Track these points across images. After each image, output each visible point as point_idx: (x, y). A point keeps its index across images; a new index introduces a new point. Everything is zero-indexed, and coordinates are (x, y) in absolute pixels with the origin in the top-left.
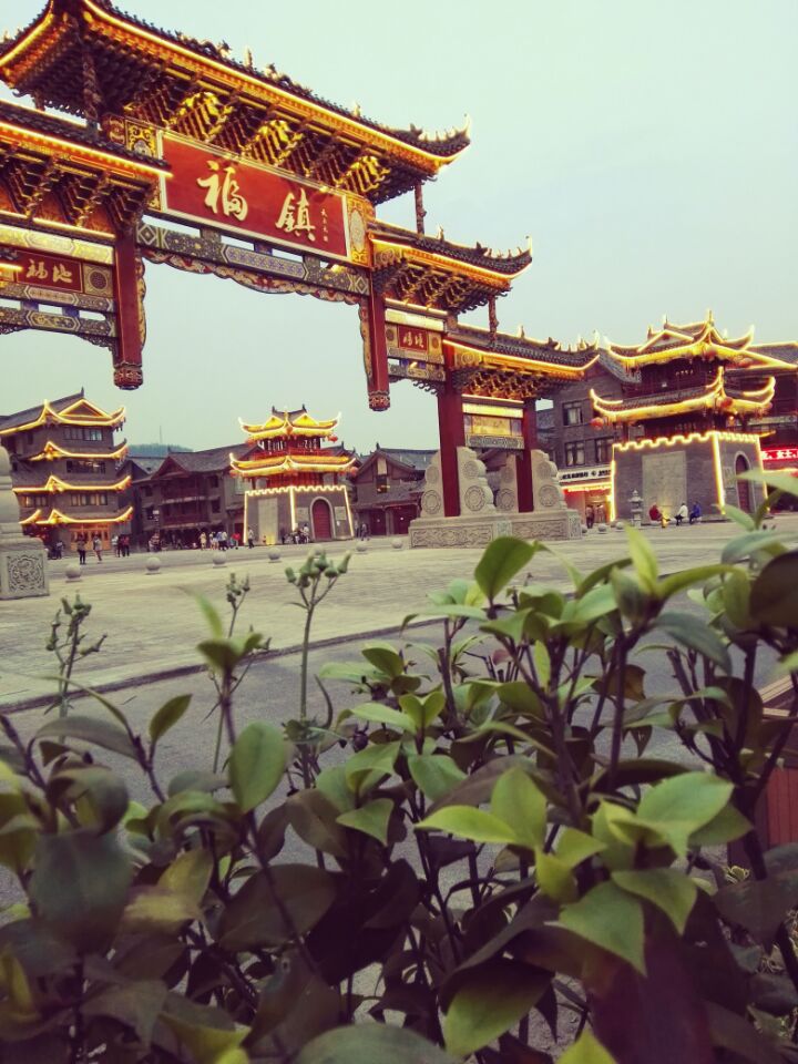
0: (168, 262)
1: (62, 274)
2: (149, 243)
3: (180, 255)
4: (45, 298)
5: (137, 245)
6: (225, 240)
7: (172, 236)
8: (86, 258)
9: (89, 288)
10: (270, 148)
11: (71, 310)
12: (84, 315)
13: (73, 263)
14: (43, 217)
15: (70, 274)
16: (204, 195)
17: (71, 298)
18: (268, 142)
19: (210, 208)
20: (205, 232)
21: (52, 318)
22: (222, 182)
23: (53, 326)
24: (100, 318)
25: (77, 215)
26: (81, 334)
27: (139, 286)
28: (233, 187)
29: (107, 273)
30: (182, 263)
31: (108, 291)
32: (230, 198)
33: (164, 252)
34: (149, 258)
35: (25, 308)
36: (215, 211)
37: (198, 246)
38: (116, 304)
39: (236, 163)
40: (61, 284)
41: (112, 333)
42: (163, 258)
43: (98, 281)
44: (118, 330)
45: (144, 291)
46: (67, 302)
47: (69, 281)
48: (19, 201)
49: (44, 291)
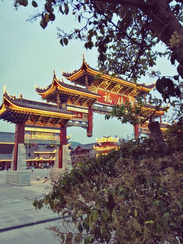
0: (97, 112)
1: (79, 115)
2: (94, 109)
3: (100, 111)
4: (76, 120)
5: (92, 109)
6: (108, 107)
7: (99, 107)
8: (84, 112)
9: (84, 118)
10: (116, 89)
11: (80, 122)
12: (83, 123)
13: (81, 113)
14: (77, 105)
15: (80, 115)
16: (104, 99)
17: (80, 120)
18: (116, 88)
19: (105, 101)
20: (104, 106)
21: (77, 124)
22: (107, 97)
23: (77, 125)
24: (85, 123)
25: (82, 104)
26: (82, 127)
27: (92, 117)
28: (109, 97)
29: (87, 115)
30: (100, 112)
31: (87, 118)
32: (109, 99)
33: (97, 110)
34: (94, 111)
35: (73, 122)
36: (106, 102)
37: (103, 109)
38: (88, 121)
39: (110, 93)
40: (79, 117)
41: (87, 126)
42: (96, 111)
43: (85, 117)
44: (88, 126)
45: (93, 118)
46: (80, 121)
47: (80, 117)
48: (73, 103)
49: (76, 119)
